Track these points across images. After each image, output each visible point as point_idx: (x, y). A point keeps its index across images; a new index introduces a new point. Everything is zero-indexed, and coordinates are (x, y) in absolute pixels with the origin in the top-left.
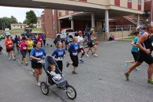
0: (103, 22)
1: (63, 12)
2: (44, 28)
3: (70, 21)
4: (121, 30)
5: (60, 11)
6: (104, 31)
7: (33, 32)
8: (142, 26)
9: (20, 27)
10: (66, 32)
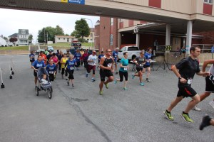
0: (183, 39)
1: (126, 22)
2: (98, 43)
3: (135, 34)
4: (210, 52)
5: (122, 20)
6: (184, 52)
7: (82, 47)
9: (66, 40)
10: (128, 50)
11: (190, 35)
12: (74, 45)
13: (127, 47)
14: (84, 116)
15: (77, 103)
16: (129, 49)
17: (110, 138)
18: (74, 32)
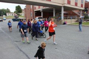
1: (37, 7)
2: (26, 16)
3: (41, 12)
4: (70, 19)
5: (35, 6)
6: (61, 19)
7: (19, 18)
8: (83, 17)
9: (12, 15)
11: (63, 12)
12: (15, 17)
13: (38, 17)
14: (19, 48)
15: (16, 43)
16: (39, 18)
17: (30, 57)
18: (15, 11)
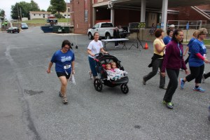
7: (59, 24)
10: (102, 27)
11: (166, 11)
12: (50, 21)
13: (100, 24)
18: (50, 8)
